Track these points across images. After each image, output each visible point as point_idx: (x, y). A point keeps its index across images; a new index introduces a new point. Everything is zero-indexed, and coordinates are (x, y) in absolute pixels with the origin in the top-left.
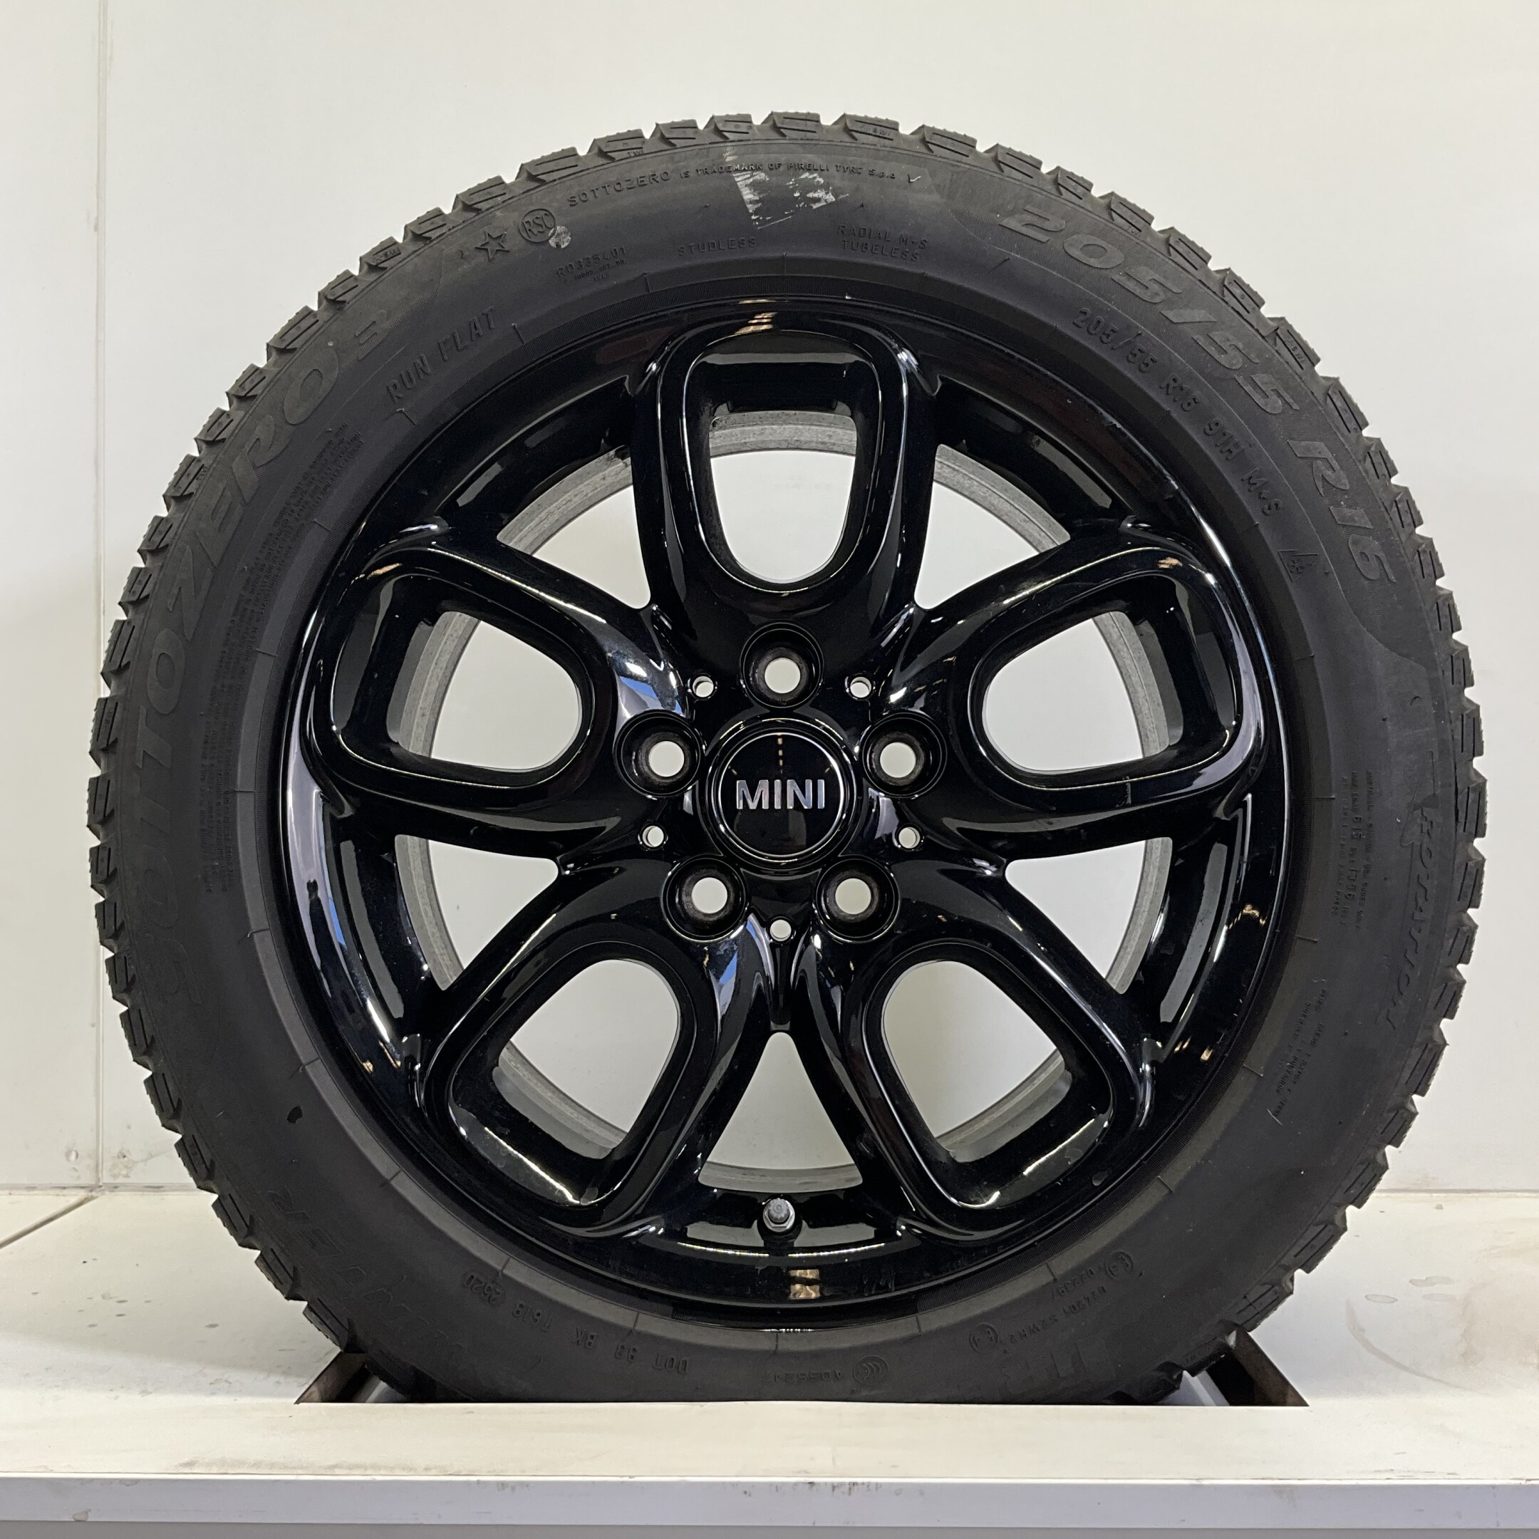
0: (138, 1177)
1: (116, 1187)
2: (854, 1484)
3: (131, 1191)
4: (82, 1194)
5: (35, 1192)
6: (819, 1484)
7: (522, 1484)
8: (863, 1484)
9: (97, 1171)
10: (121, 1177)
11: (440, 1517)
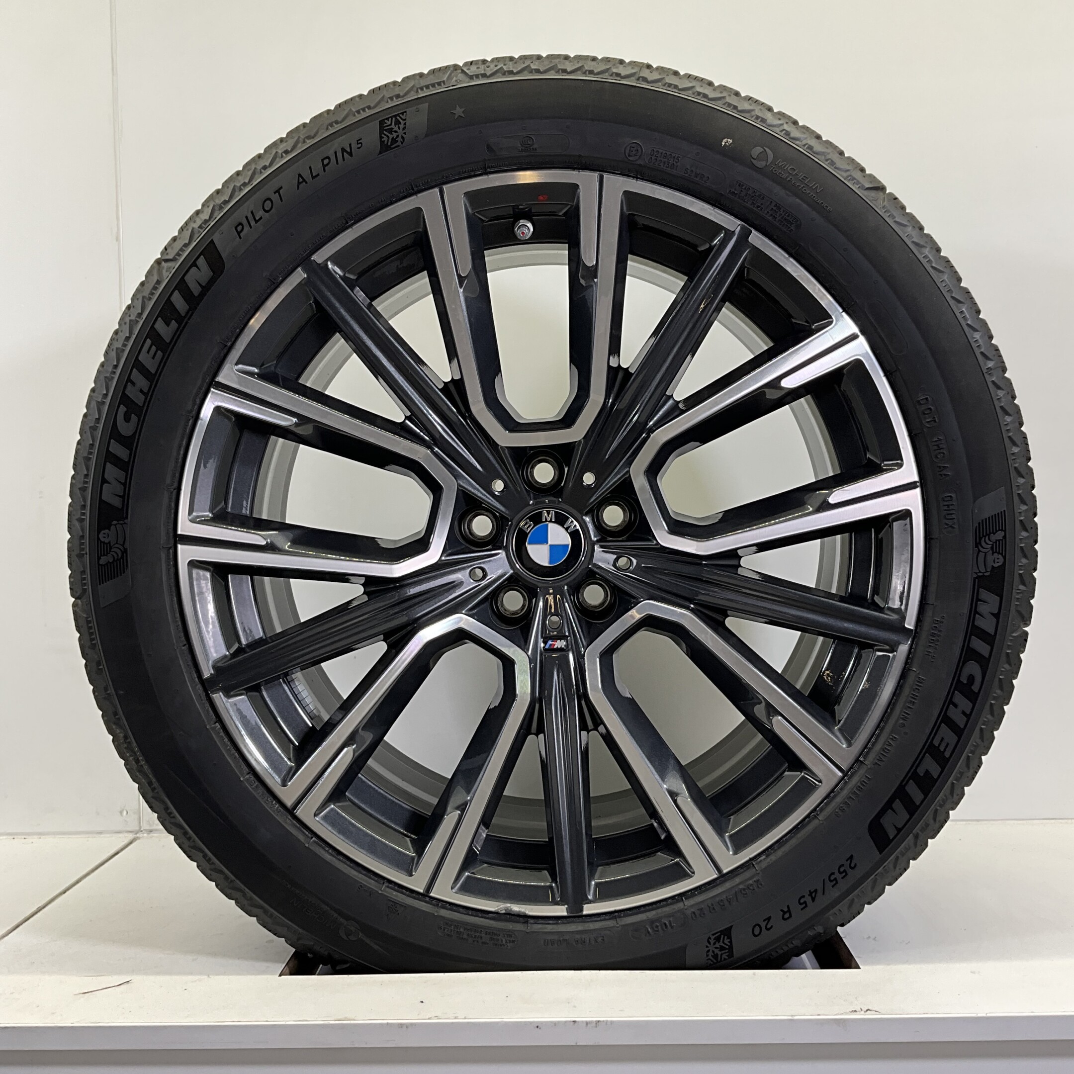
1: (151, 831)
2: (598, 1021)
5: (102, 836)
6: (578, 1022)
7: (412, 1024)
8: (604, 1021)
9: (140, 823)
11: (366, 1044)
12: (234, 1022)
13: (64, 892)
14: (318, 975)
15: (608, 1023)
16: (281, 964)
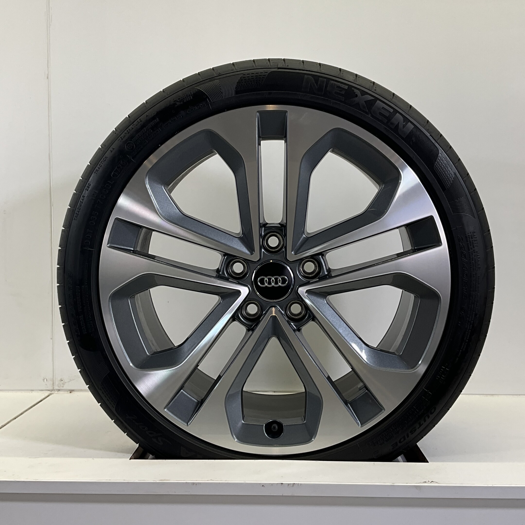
0: (67, 387)
1: (59, 390)
2: (294, 484)
3: (64, 391)
4: (49, 393)
5: (33, 392)
6: (284, 484)
7: (199, 483)
8: (297, 484)
9: (53, 385)
10: (61, 387)
11: (175, 492)
12: (107, 480)
13: (15, 418)
14: (149, 459)
15: (299, 485)
16: (130, 454)
